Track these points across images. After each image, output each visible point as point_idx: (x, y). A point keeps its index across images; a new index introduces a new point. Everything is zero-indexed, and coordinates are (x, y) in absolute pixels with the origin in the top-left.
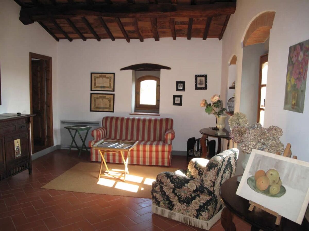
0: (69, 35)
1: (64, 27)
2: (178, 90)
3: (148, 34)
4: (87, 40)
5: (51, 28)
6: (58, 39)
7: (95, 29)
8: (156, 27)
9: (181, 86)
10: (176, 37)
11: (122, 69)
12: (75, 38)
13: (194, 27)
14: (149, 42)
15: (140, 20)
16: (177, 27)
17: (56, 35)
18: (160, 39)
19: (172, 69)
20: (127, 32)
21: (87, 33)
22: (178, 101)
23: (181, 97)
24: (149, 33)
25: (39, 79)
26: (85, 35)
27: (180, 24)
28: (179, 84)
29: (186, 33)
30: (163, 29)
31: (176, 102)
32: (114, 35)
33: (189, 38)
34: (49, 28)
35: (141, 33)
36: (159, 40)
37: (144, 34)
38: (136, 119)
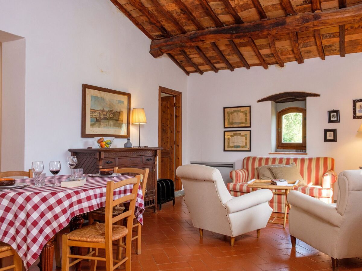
0: (200, 67)
1: (194, 58)
2: (330, 121)
3: (289, 56)
4: (219, 71)
5: (180, 61)
6: (188, 73)
7: (227, 57)
8: (297, 45)
9: (334, 116)
10: (325, 56)
11: (259, 101)
12: (207, 70)
13: (347, 38)
14: (291, 66)
15: (278, 40)
16: (325, 42)
17: (186, 68)
18: (305, 60)
19: (321, 96)
20: (263, 56)
21: (218, 62)
22: (331, 136)
23: (334, 131)
24: (290, 54)
25: (168, 117)
26: (217, 66)
27: (328, 37)
28: (332, 114)
29: (338, 49)
30: (307, 47)
31: (328, 138)
32: (249, 62)
33: (343, 55)
34: (179, 62)
35: (280, 55)
36: (303, 62)
37: (284, 57)
38: (278, 158)
